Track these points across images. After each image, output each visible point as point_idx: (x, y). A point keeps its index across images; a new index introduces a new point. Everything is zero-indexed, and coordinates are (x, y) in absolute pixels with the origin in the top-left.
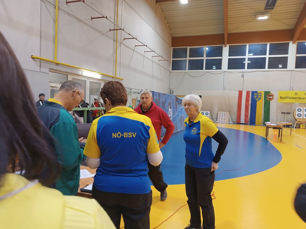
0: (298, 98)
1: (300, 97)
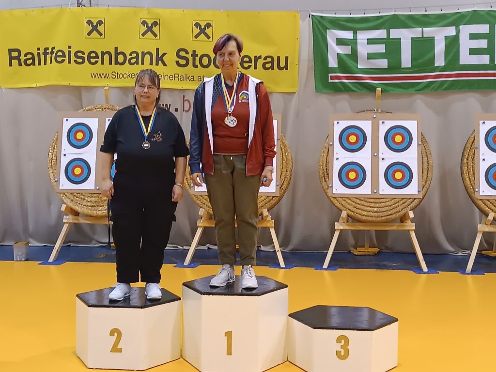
0: (106, 57)
1: (116, 49)
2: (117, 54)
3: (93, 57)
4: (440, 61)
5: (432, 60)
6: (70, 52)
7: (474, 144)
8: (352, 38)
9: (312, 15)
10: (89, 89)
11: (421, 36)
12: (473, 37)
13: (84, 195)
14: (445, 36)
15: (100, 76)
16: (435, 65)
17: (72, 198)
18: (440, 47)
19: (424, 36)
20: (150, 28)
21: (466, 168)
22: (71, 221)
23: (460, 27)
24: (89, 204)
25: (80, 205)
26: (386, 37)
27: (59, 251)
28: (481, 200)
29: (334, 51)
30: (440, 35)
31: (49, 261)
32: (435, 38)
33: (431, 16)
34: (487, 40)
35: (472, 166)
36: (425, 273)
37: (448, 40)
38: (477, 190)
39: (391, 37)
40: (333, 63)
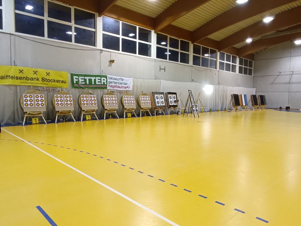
0: (24, 78)
1: (27, 77)
3: (20, 78)
5: (92, 83)
8: (78, 78)
9: (71, 73)
14: (94, 79)
15: (22, 83)
19: (90, 79)
23: (96, 77)
26: (84, 78)
29: (75, 80)
33: (91, 75)
34: (100, 80)
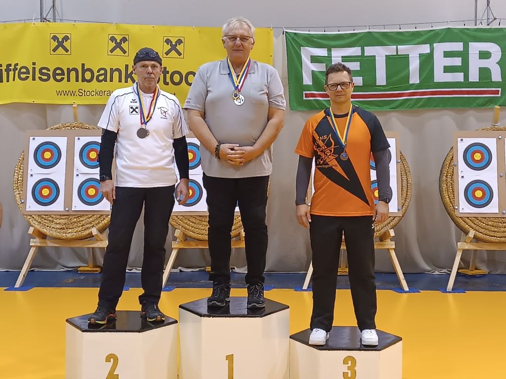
0: (73, 74)
1: (83, 65)
2: (84, 71)
3: (59, 74)
4: (415, 79)
5: (407, 77)
6: (34, 69)
7: (453, 162)
8: (327, 55)
9: (286, 32)
10: (55, 106)
11: (396, 54)
12: (447, 54)
13: (52, 217)
14: (420, 54)
15: (66, 93)
16: (410, 83)
17: (40, 220)
18: (414, 65)
19: (399, 54)
20: (119, 44)
21: (445, 185)
22: (39, 245)
23: (435, 44)
24: (58, 226)
25: (48, 228)
26: (360, 54)
27: (25, 276)
28: (461, 218)
29: (309, 68)
30: (414, 53)
31: (15, 287)
32: (410, 56)
33: (405, 33)
34: (461, 58)
35: (451, 183)
36: (406, 292)
37: (422, 58)
38: (456, 207)
39: (365, 55)
40: (307, 80)
